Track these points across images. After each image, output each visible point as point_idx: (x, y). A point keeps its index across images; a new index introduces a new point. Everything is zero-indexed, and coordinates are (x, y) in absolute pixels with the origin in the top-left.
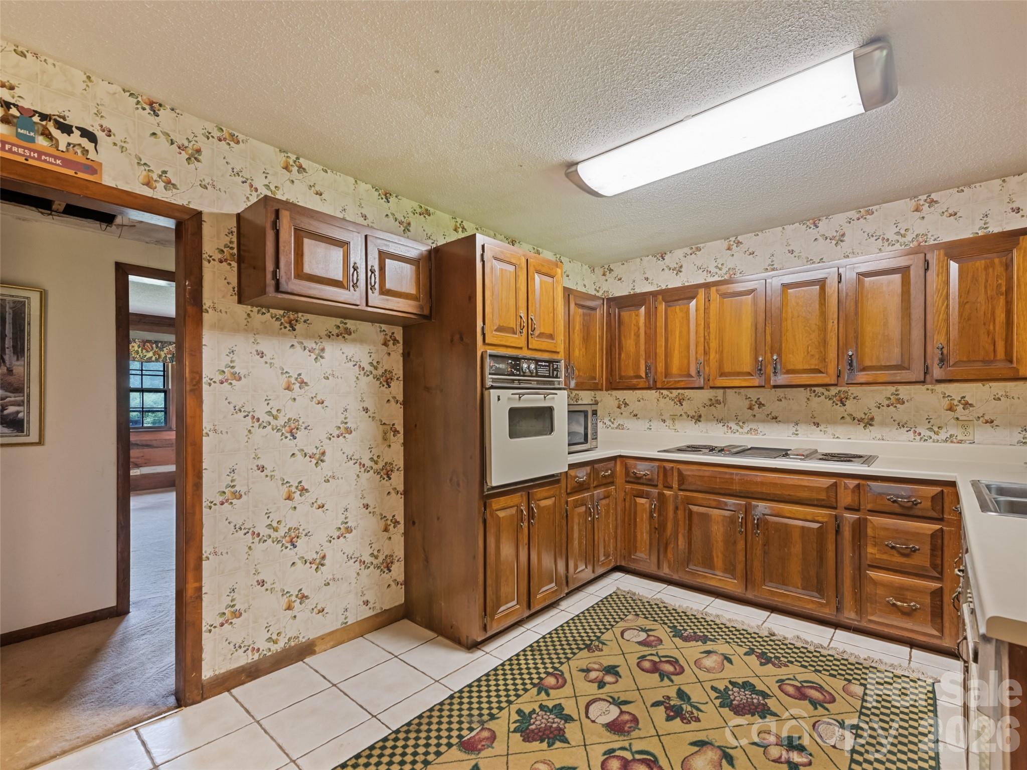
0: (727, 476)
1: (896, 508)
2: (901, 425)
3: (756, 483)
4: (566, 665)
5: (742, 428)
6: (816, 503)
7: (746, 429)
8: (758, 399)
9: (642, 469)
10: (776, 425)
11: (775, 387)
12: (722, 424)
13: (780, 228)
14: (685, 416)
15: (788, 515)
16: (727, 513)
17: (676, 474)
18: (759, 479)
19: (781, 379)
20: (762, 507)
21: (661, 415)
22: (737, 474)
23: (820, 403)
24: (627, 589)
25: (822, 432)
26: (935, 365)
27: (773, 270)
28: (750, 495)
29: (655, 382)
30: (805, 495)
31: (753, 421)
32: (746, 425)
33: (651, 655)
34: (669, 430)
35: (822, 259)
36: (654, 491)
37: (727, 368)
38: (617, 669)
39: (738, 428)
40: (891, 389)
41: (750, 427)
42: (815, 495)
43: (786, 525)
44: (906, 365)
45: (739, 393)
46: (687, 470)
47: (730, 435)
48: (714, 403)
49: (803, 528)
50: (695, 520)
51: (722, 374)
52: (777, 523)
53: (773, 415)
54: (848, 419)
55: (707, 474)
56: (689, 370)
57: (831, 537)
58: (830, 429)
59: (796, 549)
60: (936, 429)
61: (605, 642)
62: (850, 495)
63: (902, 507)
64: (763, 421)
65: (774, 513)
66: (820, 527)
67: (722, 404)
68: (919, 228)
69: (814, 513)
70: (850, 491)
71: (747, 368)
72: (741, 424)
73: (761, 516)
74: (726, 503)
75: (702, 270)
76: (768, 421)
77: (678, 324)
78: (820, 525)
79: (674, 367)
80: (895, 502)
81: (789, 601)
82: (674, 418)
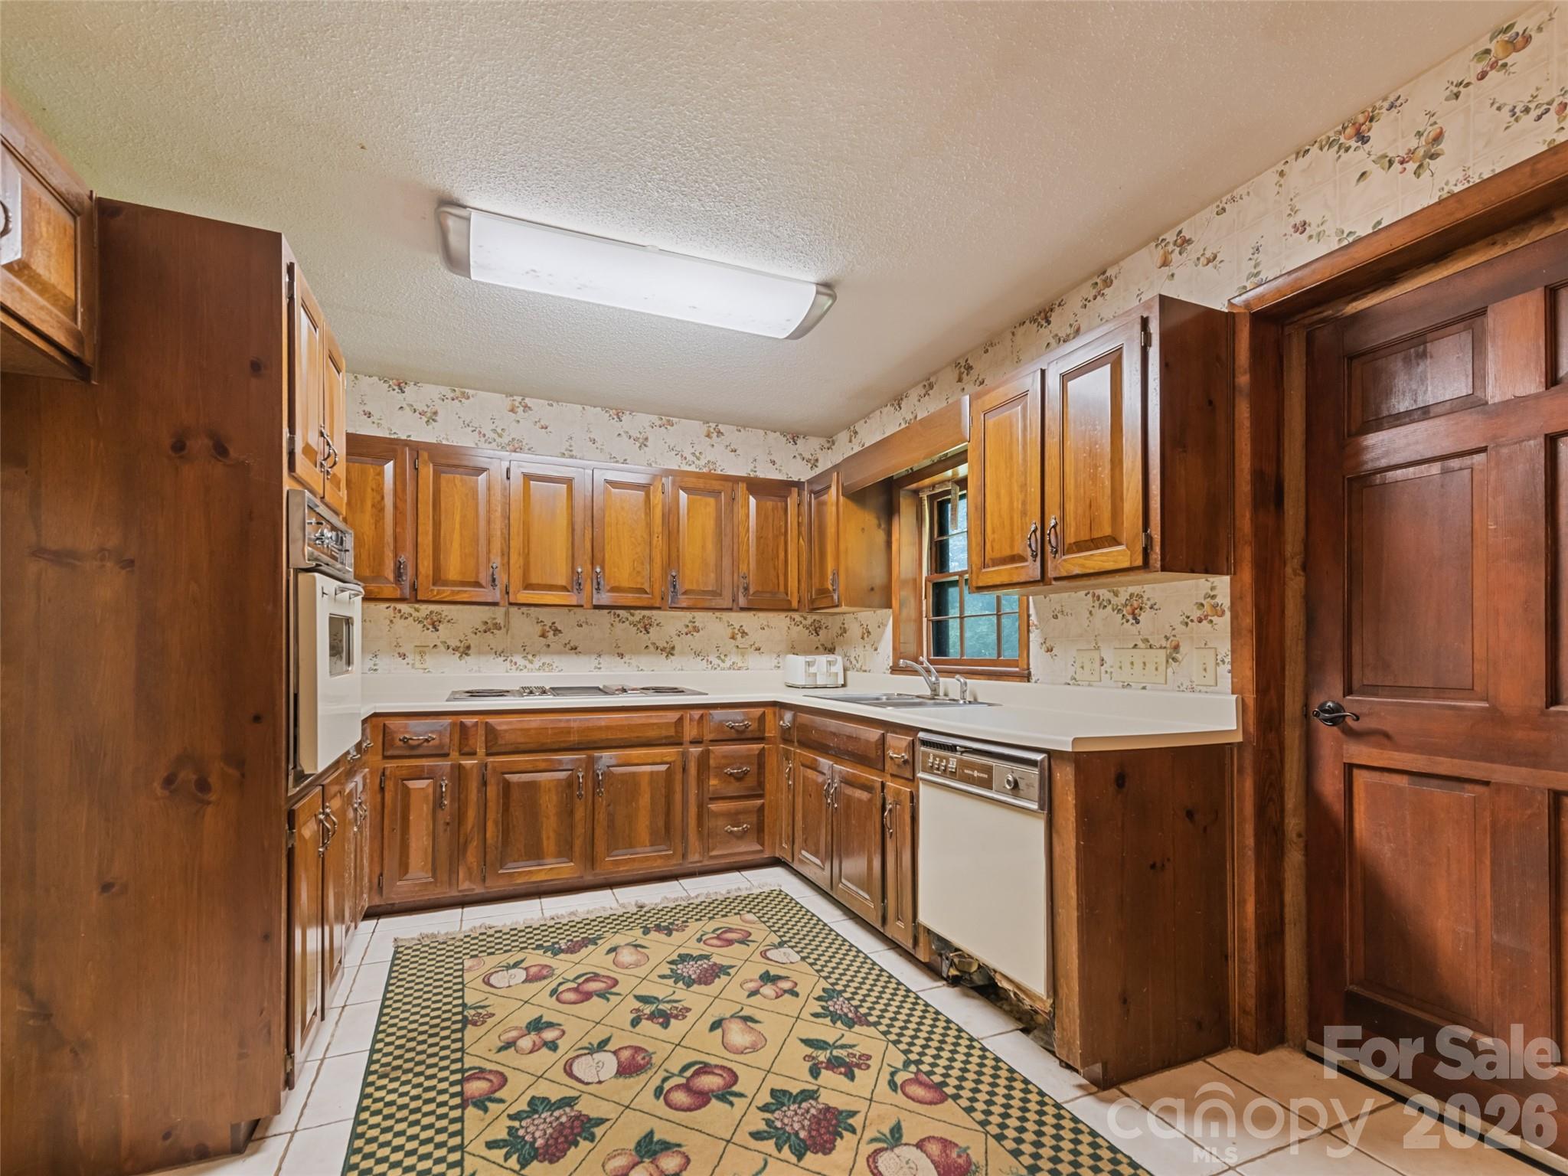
0: (562, 725)
1: (734, 735)
2: (697, 654)
3: (600, 728)
4: (467, 1059)
5: (531, 662)
6: (664, 741)
7: (537, 663)
8: (554, 623)
9: (417, 730)
10: (575, 656)
11: (597, 607)
12: (503, 658)
13: (580, 407)
14: (442, 648)
15: (636, 761)
16: (563, 775)
17: (481, 731)
18: (603, 724)
19: (605, 598)
20: (607, 757)
21: (398, 645)
22: (575, 720)
23: (624, 629)
24: (416, 935)
25: (627, 665)
26: (740, 594)
27: (572, 457)
28: (591, 746)
29: (414, 588)
30: (652, 734)
31: (546, 653)
32: (538, 657)
33: (560, 984)
34: (413, 671)
35: (625, 460)
36: (445, 763)
37: (534, 579)
38: (544, 1020)
39: (526, 663)
40: (689, 615)
41: (543, 661)
42: (664, 733)
43: (634, 774)
44: (719, 591)
45: (528, 615)
46: (500, 724)
47: (514, 673)
48: (490, 628)
49: (652, 773)
50: (515, 794)
51: (528, 586)
52: (622, 774)
53: (572, 644)
54: (652, 648)
55: (534, 725)
56: (477, 577)
57: (678, 777)
58: (634, 661)
59: (645, 800)
60: (723, 657)
61: (482, 1004)
62: (696, 727)
63: (737, 731)
64: (559, 653)
65: (620, 762)
66: (669, 768)
67: (504, 630)
68: (710, 455)
69: (662, 754)
70: (695, 723)
71: (562, 581)
72: (530, 657)
73: (606, 769)
74: (560, 762)
75: (471, 429)
76: (566, 653)
77: (458, 504)
78: (668, 766)
79: (452, 568)
80: (732, 727)
81: (636, 865)
82: (422, 650)
